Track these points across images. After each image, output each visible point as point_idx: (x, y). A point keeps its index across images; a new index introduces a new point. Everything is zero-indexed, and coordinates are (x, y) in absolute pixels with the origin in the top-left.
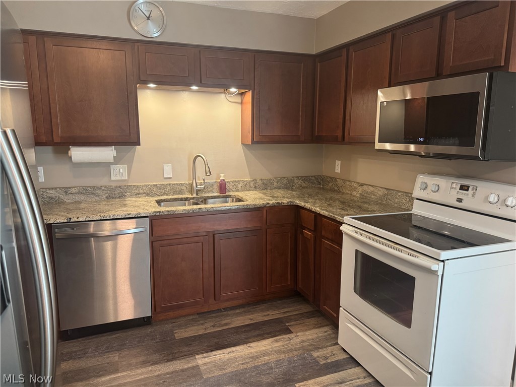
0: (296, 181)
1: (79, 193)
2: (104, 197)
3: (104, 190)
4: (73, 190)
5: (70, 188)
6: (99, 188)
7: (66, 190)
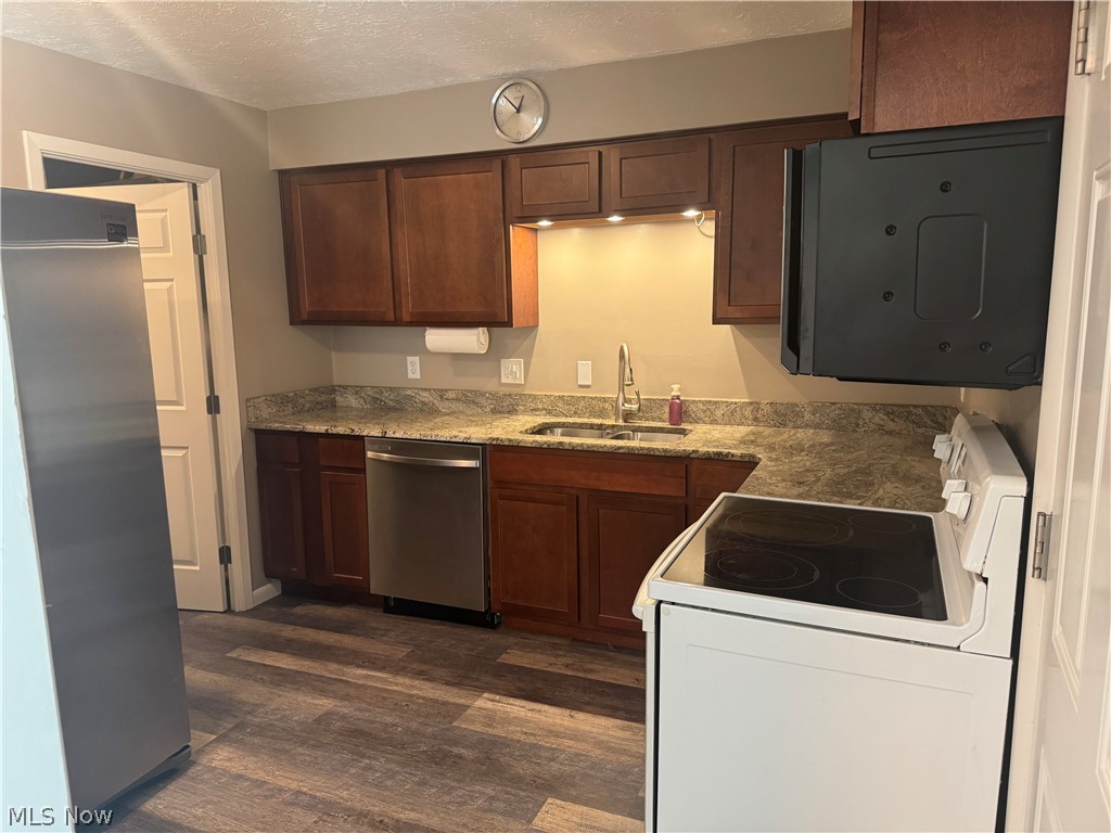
0: (867, 414)
1: (457, 399)
2: (488, 409)
3: (488, 398)
4: (451, 395)
5: (446, 390)
6: (482, 395)
7: (441, 394)
